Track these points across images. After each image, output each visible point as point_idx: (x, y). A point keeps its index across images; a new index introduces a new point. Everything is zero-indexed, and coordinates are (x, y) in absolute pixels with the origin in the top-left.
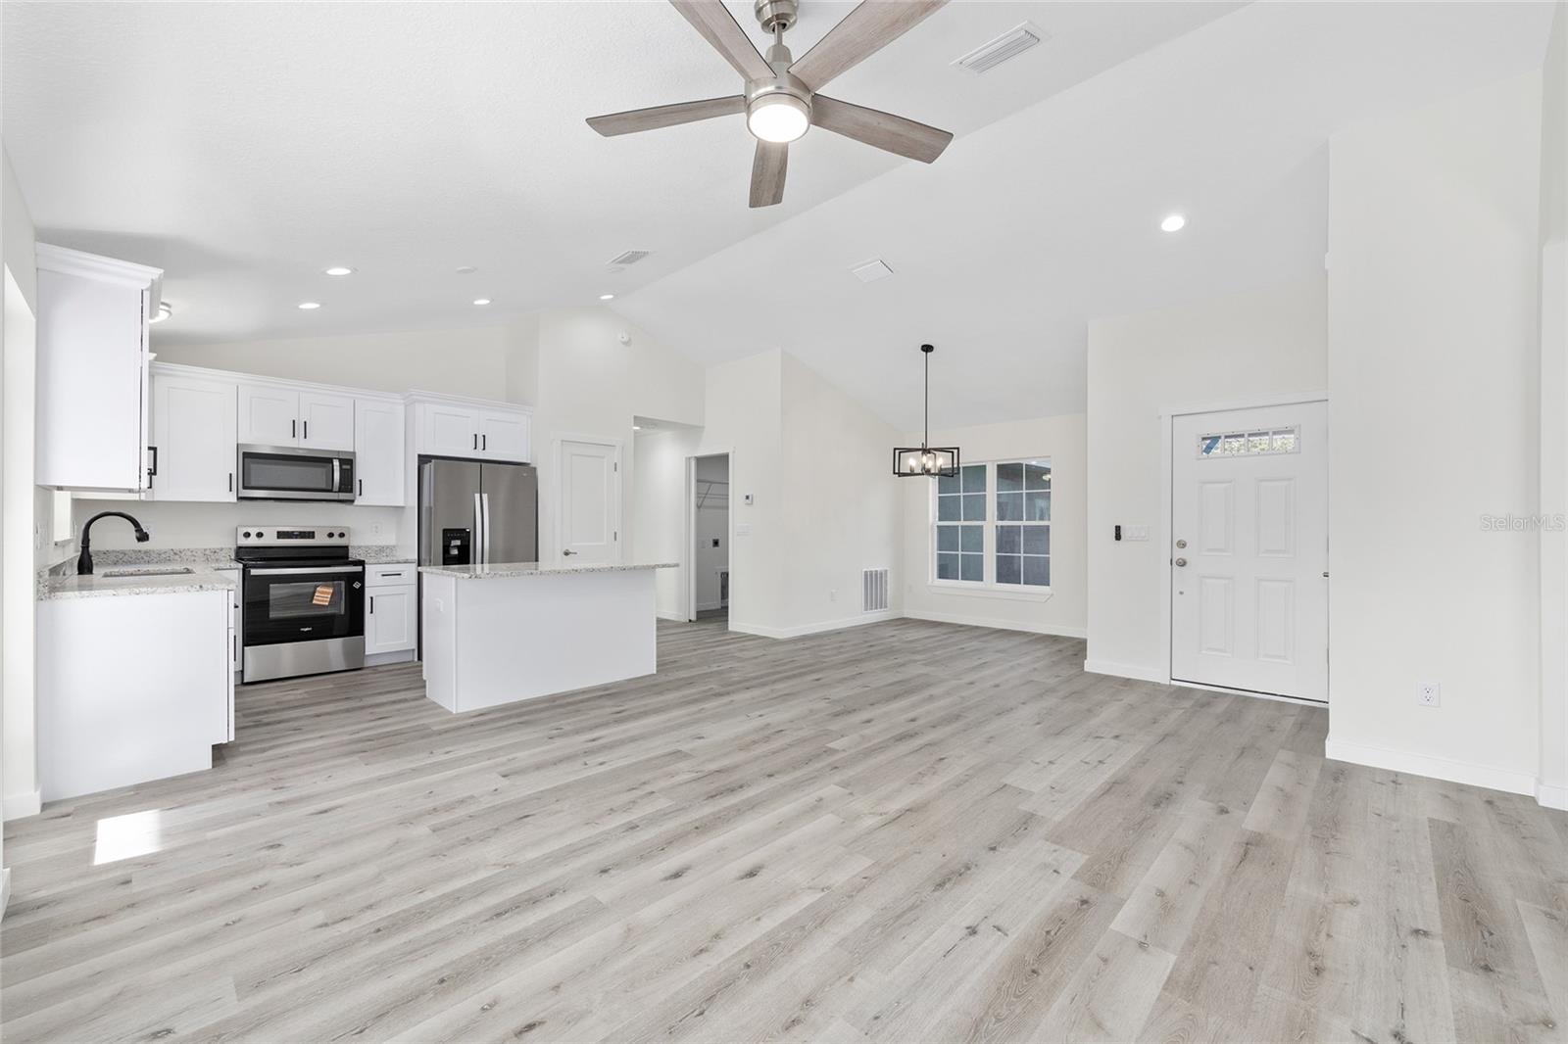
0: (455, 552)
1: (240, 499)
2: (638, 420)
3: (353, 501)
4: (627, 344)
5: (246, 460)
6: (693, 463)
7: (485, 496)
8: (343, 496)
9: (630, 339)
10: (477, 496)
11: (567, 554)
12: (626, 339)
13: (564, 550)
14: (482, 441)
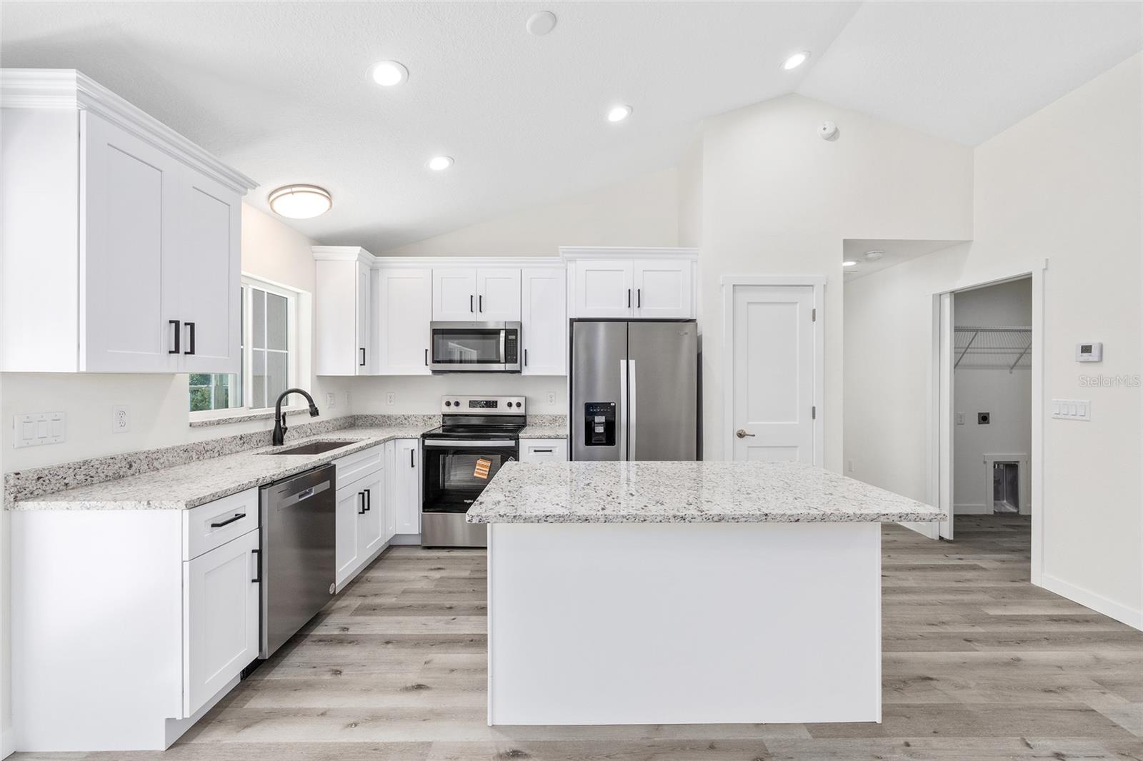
0: (600, 429)
1: (434, 372)
2: (852, 248)
3: (519, 372)
4: (834, 136)
5: (435, 336)
6: (947, 303)
7: (632, 363)
8: (509, 367)
9: (836, 131)
10: (623, 363)
11: (741, 435)
12: (830, 130)
13: (738, 429)
14: (635, 297)
